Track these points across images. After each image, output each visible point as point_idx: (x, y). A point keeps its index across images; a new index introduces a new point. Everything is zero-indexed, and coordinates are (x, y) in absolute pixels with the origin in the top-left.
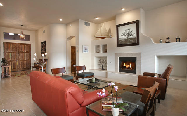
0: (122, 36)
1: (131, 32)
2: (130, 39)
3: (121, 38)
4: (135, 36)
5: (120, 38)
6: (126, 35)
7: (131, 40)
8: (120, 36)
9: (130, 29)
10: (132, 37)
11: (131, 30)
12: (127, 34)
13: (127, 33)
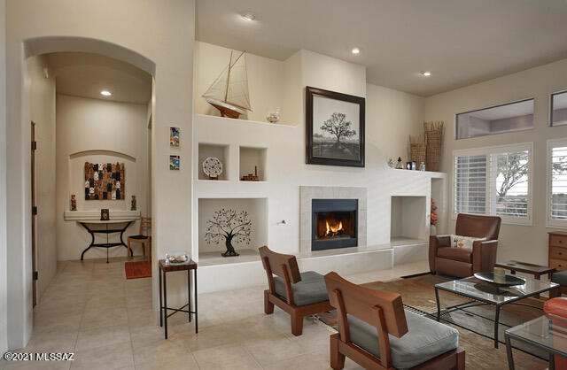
0: (323, 128)
1: (348, 124)
2: (343, 144)
3: (321, 136)
4: (355, 138)
5: (317, 136)
6: (334, 130)
7: (347, 150)
8: (316, 130)
9: (344, 116)
10: (348, 139)
11: (346, 120)
12: (337, 129)
13: (337, 124)
